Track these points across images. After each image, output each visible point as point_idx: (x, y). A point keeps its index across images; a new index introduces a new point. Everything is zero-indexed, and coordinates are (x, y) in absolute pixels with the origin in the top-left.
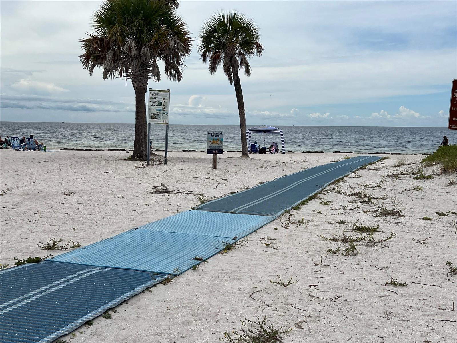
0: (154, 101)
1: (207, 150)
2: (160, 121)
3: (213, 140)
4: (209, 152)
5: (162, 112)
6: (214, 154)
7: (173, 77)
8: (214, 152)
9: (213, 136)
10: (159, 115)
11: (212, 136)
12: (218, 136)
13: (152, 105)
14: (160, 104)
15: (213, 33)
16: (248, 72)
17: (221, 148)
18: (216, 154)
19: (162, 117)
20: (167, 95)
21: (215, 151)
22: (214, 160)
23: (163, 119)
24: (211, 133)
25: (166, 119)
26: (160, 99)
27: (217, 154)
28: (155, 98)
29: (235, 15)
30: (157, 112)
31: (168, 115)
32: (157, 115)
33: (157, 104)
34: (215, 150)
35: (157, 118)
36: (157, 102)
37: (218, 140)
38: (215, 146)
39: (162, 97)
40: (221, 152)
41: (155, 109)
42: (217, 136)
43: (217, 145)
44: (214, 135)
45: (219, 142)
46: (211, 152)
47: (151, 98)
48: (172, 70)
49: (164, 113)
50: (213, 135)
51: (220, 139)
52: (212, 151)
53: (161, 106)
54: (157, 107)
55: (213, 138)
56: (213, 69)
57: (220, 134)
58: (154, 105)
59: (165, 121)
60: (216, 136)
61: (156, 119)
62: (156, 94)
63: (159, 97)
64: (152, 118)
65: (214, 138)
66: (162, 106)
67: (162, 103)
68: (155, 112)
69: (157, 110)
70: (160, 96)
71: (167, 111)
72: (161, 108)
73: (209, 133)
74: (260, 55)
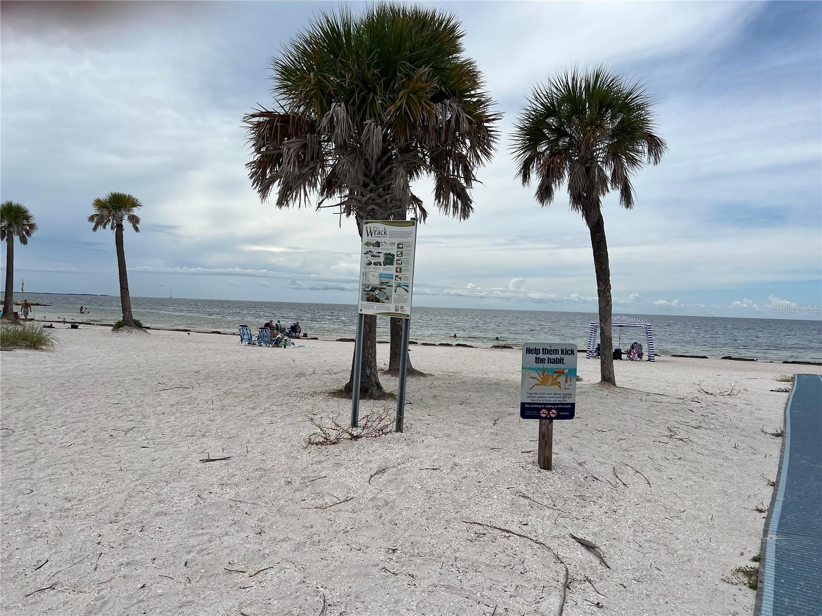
0: (375, 250)
1: (523, 404)
2: (389, 308)
3: (540, 373)
4: (528, 411)
5: (394, 283)
6: (545, 418)
7: (452, 209)
8: (543, 413)
9: (542, 361)
10: (387, 290)
11: (538, 360)
12: (561, 361)
13: (369, 264)
14: (389, 260)
15: (547, 117)
16: (627, 197)
17: (569, 401)
18: (551, 419)
19: (394, 295)
20: (408, 234)
21: (549, 410)
22: (545, 441)
23: (396, 300)
24: (536, 351)
25: (405, 301)
26: (390, 247)
27: (556, 418)
28: (378, 244)
29: (598, 76)
30: (382, 283)
31: (409, 289)
32: (380, 289)
33: (382, 259)
34: (548, 406)
35: (381, 299)
36: (382, 256)
37: (560, 373)
38: (550, 394)
39: (396, 241)
40: (567, 412)
41: (377, 275)
42: (557, 361)
43: (554, 389)
44: (546, 356)
45: (562, 379)
46: (535, 413)
47: (367, 244)
48: (451, 194)
49: (399, 286)
50: (541, 356)
51: (566, 371)
52: (539, 410)
53: (392, 264)
54: (382, 269)
55: (540, 365)
56: (545, 193)
57: (567, 353)
58: (375, 264)
59: (402, 307)
60: (550, 361)
61: (377, 300)
62: (380, 233)
63: (388, 240)
64: (368, 300)
65: (546, 365)
66: (395, 266)
67: (396, 258)
68: (375, 282)
69: (381, 276)
70: (391, 236)
71: (407, 278)
72: (391, 270)
73: (529, 351)
74: (656, 160)
